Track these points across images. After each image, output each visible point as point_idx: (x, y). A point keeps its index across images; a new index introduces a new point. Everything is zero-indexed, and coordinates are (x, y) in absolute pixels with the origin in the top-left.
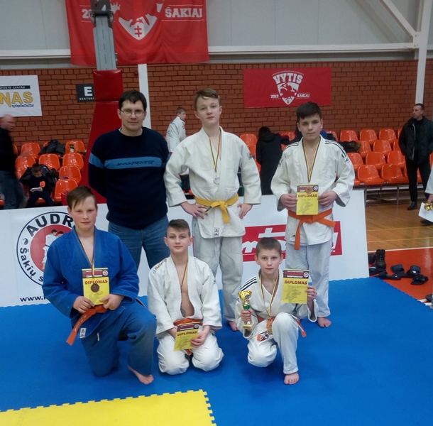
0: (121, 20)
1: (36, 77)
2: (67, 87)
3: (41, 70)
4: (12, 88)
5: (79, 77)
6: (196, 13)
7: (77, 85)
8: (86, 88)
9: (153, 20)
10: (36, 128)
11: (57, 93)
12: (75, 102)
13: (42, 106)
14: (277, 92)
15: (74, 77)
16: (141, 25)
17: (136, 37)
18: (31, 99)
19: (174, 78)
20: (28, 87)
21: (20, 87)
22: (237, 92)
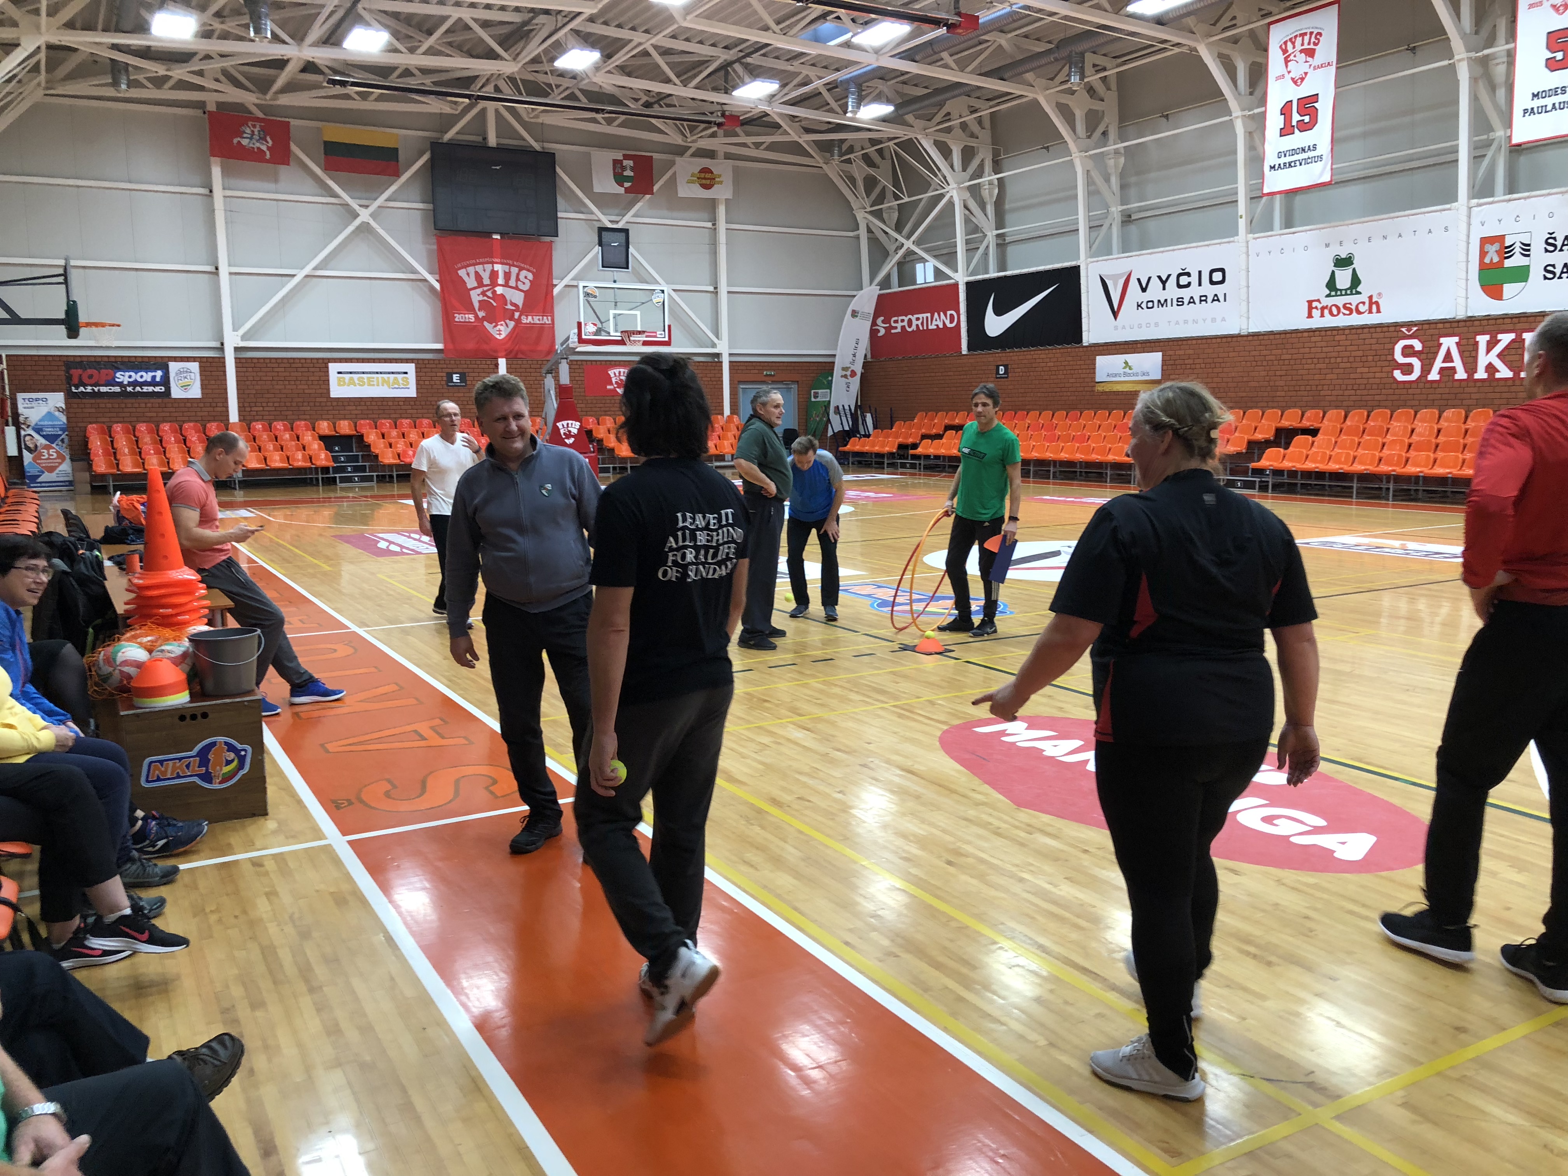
0: (485, 323)
1: (413, 366)
2: (438, 374)
3: (418, 360)
4: (393, 373)
5: (449, 366)
6: (547, 320)
7: (447, 373)
8: (454, 376)
9: (512, 324)
10: (410, 407)
11: (429, 378)
12: (445, 386)
13: (417, 389)
14: (611, 384)
15: (445, 366)
16: (502, 328)
17: (498, 337)
18: (408, 383)
19: (528, 370)
20: (406, 373)
21: (399, 373)
22: (579, 382)
